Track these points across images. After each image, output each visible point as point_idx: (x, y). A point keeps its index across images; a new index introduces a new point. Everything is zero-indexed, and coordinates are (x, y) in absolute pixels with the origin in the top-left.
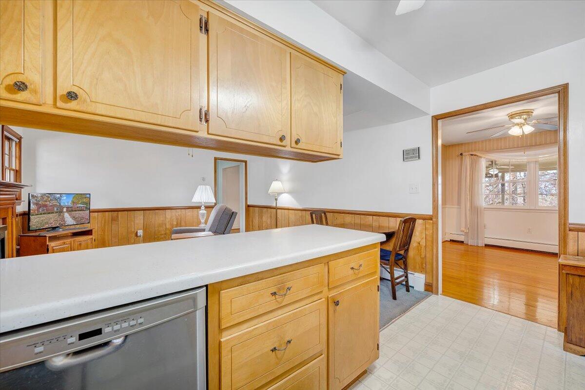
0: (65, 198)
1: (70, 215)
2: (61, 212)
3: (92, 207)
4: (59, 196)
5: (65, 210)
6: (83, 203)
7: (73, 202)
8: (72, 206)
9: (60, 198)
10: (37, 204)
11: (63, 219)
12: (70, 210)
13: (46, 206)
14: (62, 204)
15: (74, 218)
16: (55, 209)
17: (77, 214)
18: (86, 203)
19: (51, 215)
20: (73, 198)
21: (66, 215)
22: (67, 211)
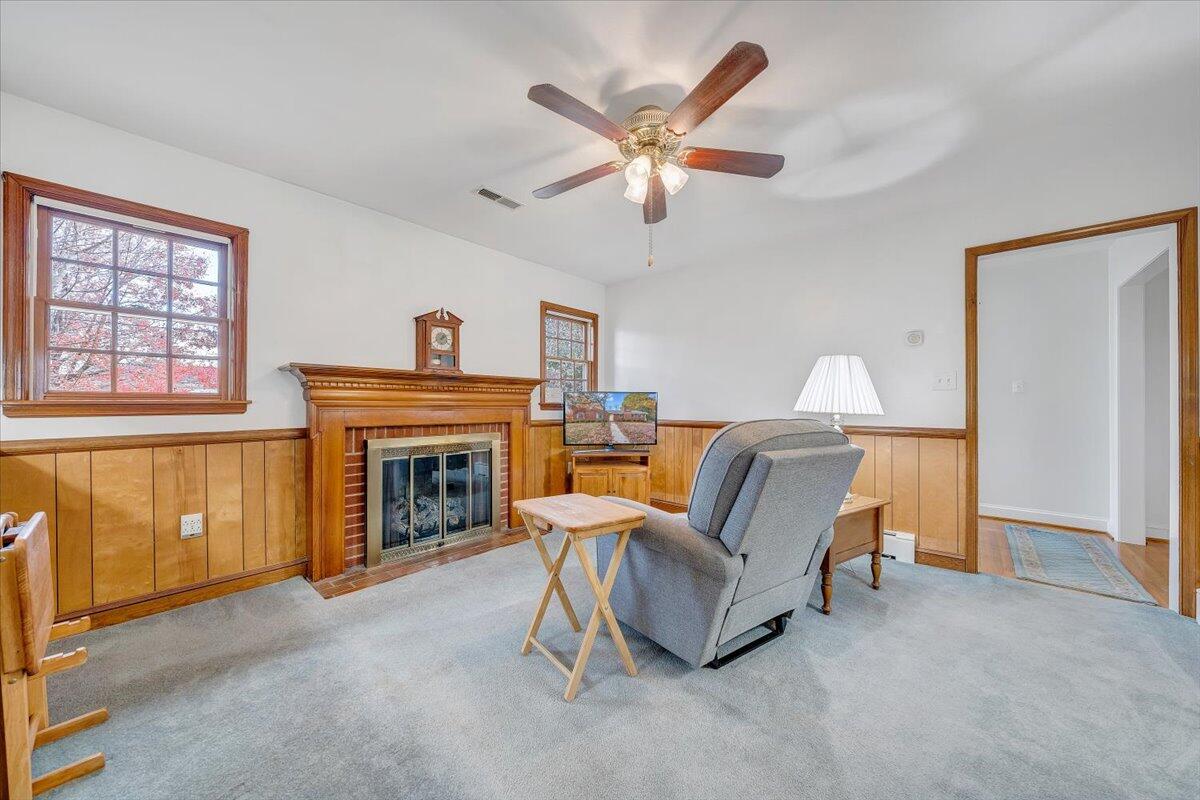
0: (612, 399)
1: (620, 427)
2: (606, 421)
3: (662, 416)
4: (602, 395)
5: (611, 418)
6: (643, 408)
7: (625, 407)
8: (623, 412)
9: (603, 399)
10: (573, 407)
11: (609, 432)
12: (619, 419)
13: (584, 410)
14: (607, 409)
15: (626, 432)
16: (597, 416)
17: (632, 426)
18: (648, 410)
19: (591, 424)
20: (625, 399)
21: (614, 427)
22: (616, 420)
